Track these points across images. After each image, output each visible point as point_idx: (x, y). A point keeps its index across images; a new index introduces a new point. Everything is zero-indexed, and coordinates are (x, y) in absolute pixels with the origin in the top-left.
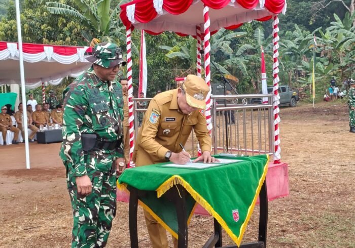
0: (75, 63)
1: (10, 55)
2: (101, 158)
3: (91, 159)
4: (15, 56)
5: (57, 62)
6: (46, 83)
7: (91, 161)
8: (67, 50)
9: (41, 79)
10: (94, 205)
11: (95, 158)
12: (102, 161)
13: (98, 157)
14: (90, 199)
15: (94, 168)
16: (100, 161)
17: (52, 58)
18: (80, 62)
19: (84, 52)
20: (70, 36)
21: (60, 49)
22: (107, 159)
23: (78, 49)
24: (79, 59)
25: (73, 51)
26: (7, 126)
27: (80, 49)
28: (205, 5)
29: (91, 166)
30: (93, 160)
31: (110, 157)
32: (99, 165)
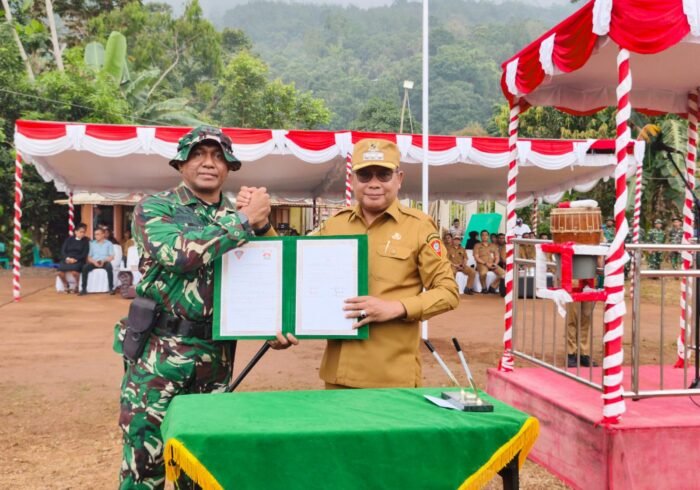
0: (569, 167)
1: (460, 156)
2: (168, 352)
3: (150, 352)
4: (468, 158)
5: (536, 167)
6: (540, 200)
7: (149, 357)
8: (555, 146)
9: (533, 193)
10: (142, 443)
11: (158, 352)
12: (170, 358)
13: (162, 351)
14: (136, 430)
15: (151, 370)
16: (166, 359)
17: (527, 161)
18: (578, 166)
19: (587, 150)
20: (607, 122)
21: (543, 145)
22: (182, 357)
23: (575, 144)
24: (576, 161)
25: (566, 147)
26: (458, 265)
27: (580, 144)
28: (621, 48)
29: (147, 366)
30: (153, 354)
31: (192, 352)
32: (163, 367)
